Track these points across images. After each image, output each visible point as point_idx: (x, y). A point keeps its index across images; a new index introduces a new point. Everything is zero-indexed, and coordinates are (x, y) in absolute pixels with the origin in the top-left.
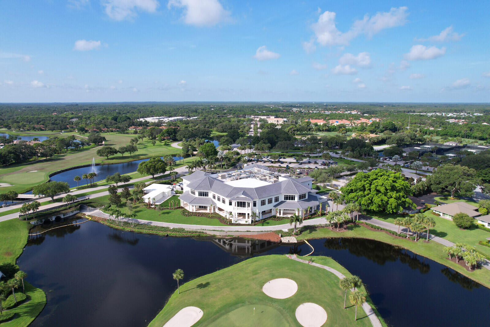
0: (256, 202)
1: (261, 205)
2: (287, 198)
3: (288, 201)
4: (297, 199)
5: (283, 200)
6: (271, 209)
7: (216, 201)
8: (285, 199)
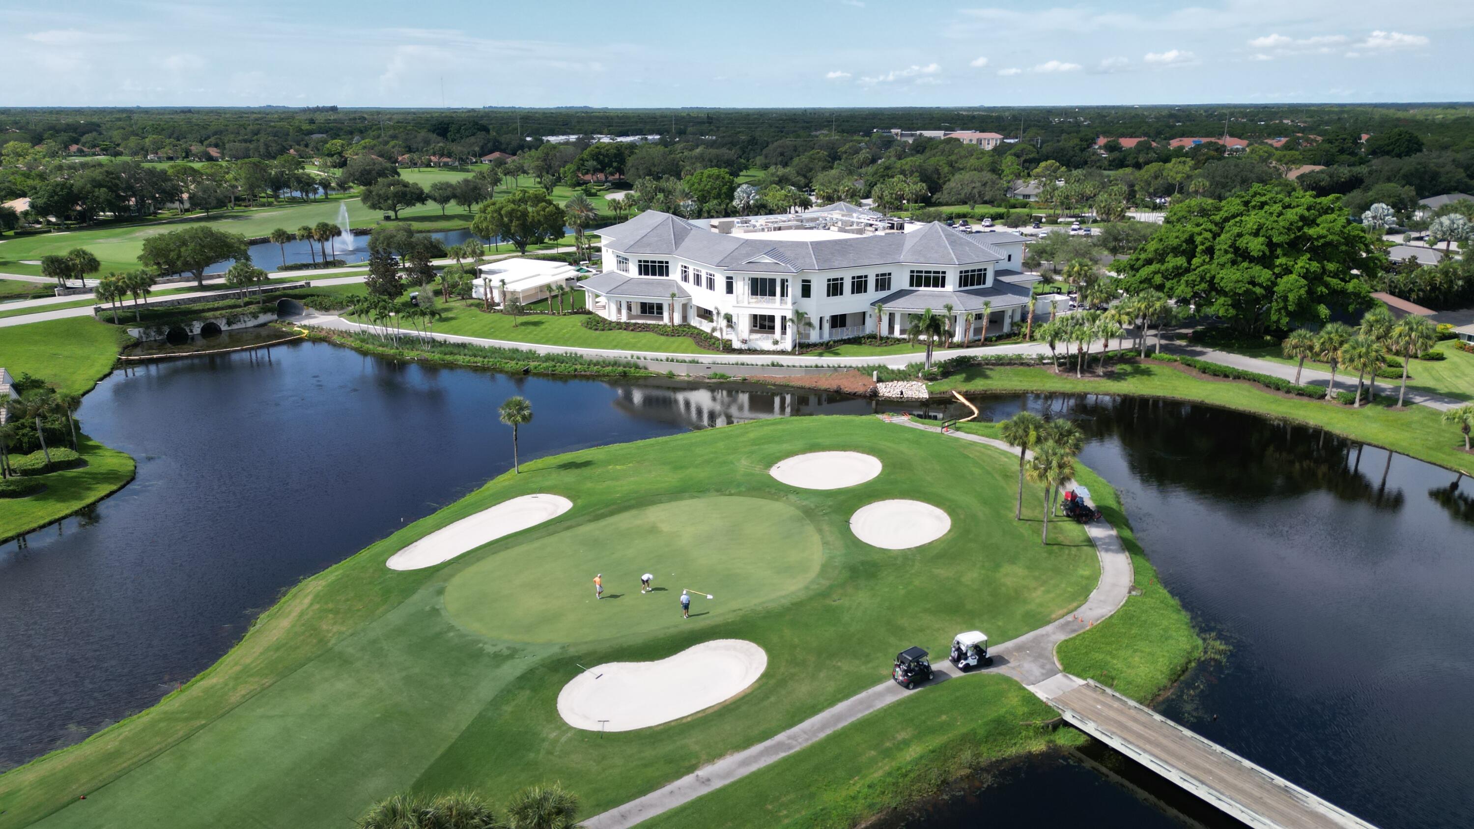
0: (809, 281)
1: (828, 295)
2: (919, 279)
3: (922, 288)
4: (951, 285)
5: (906, 285)
6: (864, 313)
7: (689, 287)
8: (911, 285)
